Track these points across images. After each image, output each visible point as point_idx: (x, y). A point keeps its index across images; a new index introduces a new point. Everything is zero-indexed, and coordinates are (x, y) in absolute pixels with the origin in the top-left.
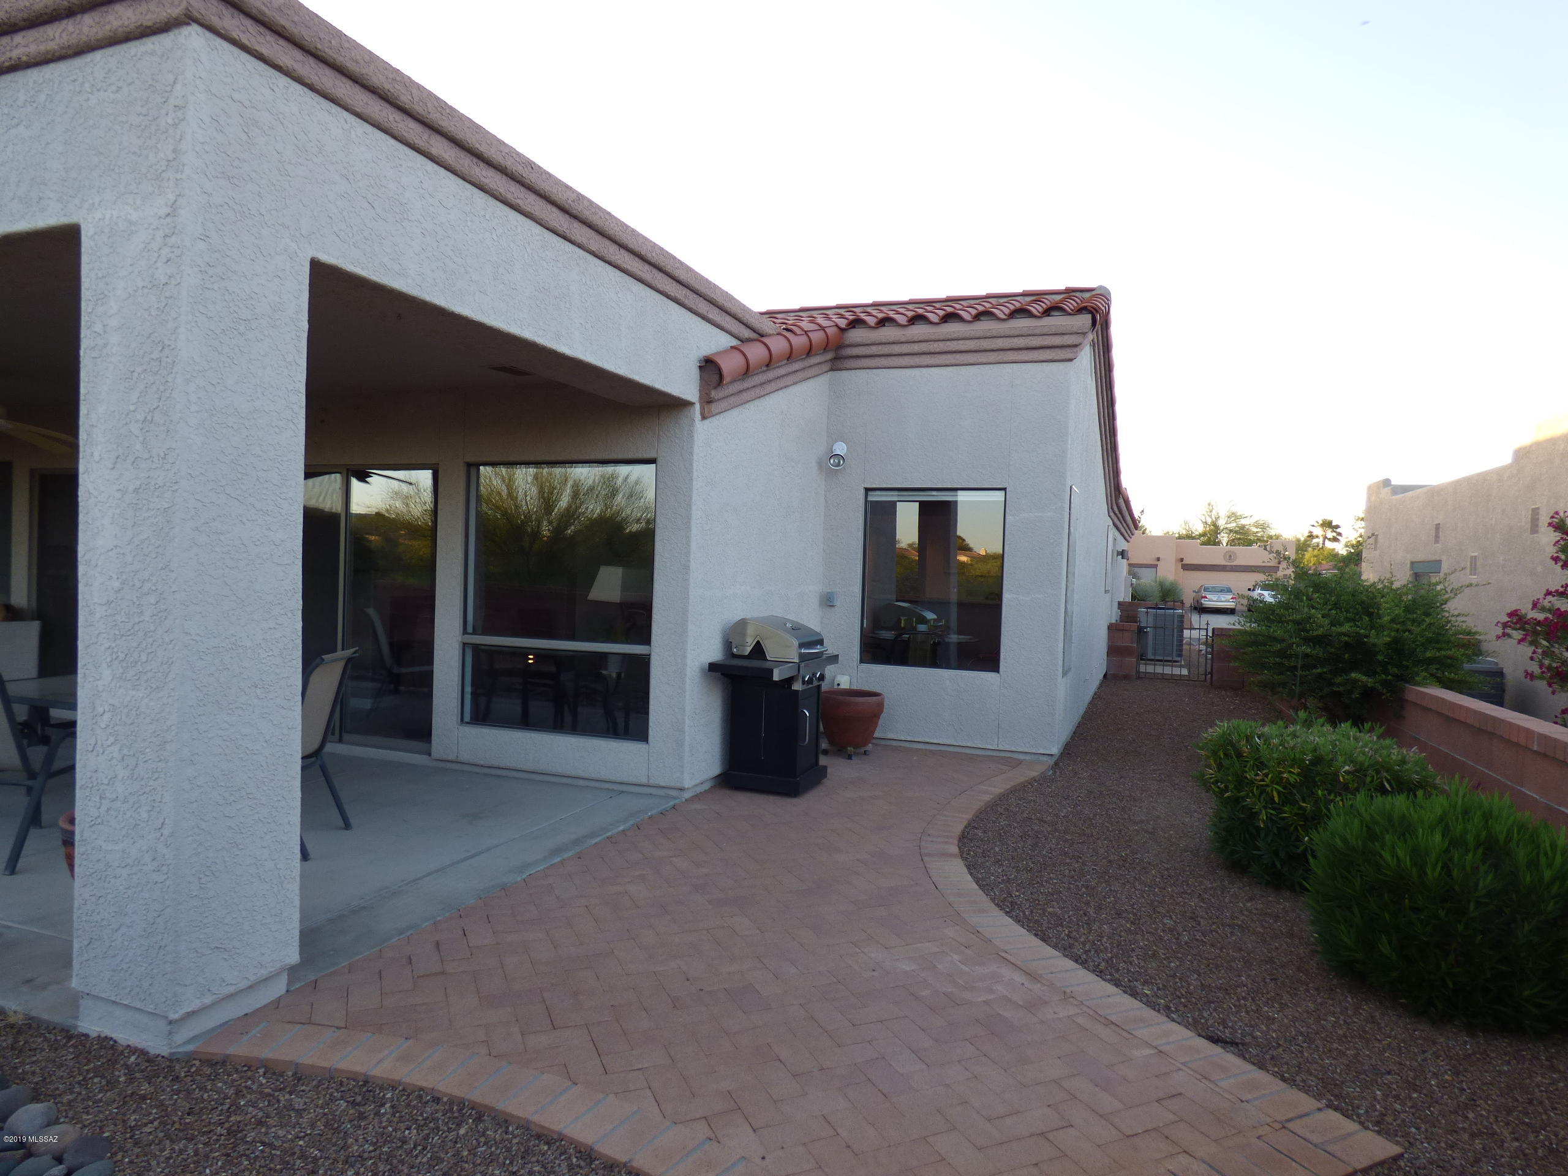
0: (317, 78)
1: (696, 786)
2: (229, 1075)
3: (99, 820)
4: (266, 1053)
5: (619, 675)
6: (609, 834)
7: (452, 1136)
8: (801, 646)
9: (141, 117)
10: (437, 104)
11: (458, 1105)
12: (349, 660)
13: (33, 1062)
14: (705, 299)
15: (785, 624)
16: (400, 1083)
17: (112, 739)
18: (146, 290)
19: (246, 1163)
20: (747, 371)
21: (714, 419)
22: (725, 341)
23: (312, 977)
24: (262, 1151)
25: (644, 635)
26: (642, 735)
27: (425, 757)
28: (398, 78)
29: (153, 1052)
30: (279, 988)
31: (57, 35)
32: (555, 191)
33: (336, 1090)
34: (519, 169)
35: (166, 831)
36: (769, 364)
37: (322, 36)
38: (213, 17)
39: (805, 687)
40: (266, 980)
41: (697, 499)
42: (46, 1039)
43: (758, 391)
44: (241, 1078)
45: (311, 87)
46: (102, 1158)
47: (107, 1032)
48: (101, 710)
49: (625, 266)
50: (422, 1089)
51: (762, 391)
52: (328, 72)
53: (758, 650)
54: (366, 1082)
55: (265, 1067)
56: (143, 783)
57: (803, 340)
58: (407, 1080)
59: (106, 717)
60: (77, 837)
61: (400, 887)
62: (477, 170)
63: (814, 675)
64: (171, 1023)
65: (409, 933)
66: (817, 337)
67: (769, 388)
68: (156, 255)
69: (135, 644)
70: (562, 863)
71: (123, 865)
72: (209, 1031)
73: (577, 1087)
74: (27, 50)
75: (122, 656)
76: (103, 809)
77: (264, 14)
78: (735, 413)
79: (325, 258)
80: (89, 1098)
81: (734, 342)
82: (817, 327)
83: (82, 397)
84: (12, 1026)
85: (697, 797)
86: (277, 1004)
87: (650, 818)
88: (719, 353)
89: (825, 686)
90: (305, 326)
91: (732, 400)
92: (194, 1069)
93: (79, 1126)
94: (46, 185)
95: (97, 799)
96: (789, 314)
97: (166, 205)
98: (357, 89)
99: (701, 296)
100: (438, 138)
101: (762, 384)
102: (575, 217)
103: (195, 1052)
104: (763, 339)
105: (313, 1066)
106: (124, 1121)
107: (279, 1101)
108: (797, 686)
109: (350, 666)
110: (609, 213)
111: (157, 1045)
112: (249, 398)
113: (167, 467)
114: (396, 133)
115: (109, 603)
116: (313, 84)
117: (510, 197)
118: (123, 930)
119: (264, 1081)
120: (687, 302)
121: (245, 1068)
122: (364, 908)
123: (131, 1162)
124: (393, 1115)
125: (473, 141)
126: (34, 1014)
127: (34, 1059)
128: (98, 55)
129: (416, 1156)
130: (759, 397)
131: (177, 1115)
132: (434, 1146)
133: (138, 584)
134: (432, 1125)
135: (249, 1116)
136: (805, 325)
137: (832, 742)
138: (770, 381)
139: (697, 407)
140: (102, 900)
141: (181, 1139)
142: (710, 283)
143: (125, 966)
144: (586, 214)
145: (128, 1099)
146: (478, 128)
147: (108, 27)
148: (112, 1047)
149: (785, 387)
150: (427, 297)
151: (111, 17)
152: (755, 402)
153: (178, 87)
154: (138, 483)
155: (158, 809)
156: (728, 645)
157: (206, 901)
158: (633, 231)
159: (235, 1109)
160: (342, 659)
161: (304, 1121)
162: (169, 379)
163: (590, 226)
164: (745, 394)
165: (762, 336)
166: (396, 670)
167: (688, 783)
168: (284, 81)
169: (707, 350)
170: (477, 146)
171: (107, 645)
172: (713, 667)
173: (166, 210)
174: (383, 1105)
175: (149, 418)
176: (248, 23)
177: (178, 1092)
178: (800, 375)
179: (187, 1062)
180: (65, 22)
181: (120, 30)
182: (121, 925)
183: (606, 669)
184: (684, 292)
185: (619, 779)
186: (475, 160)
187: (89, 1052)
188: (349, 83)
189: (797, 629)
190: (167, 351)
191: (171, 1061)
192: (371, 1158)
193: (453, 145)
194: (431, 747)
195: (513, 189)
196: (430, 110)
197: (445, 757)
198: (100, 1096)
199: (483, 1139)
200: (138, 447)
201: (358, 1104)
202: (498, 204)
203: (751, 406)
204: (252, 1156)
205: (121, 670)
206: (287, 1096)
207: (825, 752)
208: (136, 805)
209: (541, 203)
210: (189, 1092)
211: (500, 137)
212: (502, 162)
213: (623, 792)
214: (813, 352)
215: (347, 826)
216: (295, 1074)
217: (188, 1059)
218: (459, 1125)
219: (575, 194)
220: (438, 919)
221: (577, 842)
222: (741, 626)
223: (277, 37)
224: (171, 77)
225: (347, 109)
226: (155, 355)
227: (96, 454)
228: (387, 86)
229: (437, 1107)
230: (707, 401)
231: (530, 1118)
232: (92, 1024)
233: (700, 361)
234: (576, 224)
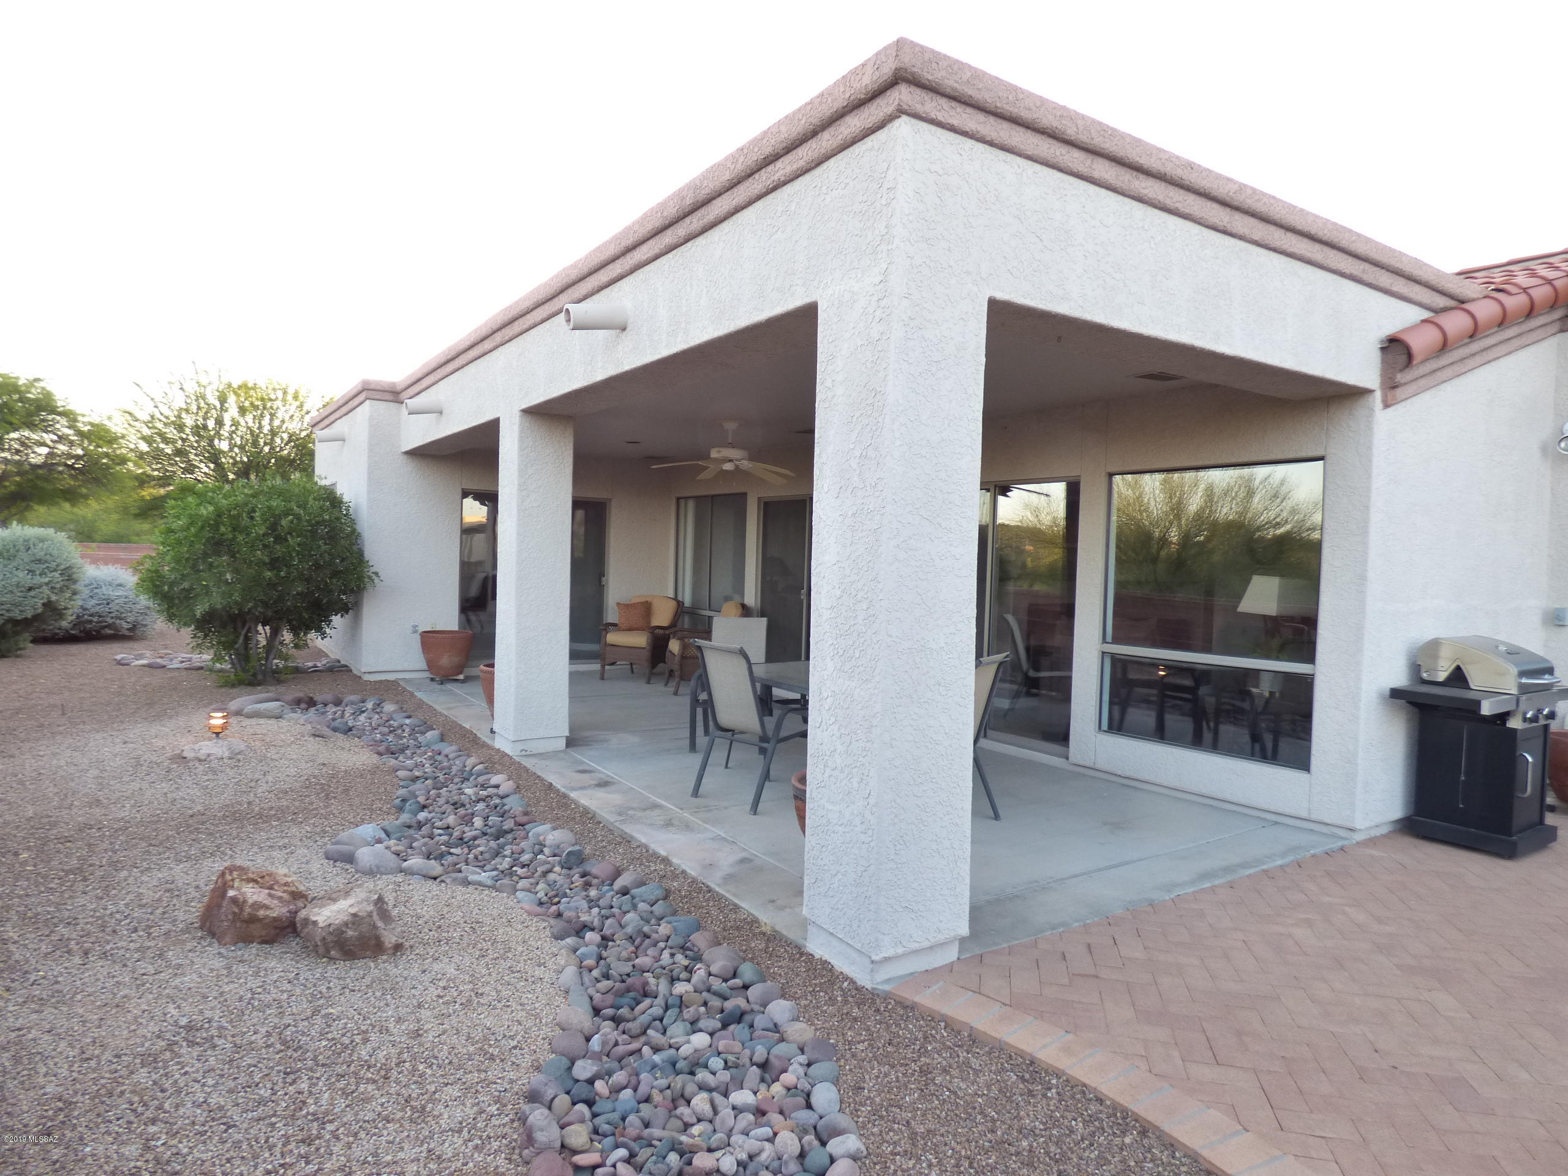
0: (996, 134)
1: (1371, 828)
2: (917, 1021)
3: (823, 784)
4: (946, 1009)
5: (1271, 693)
6: (1264, 867)
7: (1117, 1141)
8: (1522, 674)
9: (862, 204)
10: (1099, 129)
11: (1122, 1112)
12: (1001, 664)
13: (779, 967)
14: (1388, 270)
15: (1497, 647)
16: (1064, 1073)
17: (833, 720)
18: (864, 347)
19: (937, 1102)
20: (1444, 346)
21: (1398, 406)
22: (1413, 314)
23: (978, 951)
24: (949, 1097)
25: (1308, 653)
26: (1303, 763)
27: (1064, 760)
28: (1065, 114)
29: (860, 983)
30: (951, 954)
31: (805, 154)
32: (1215, 186)
33: (1007, 1062)
34: (1178, 173)
35: (872, 801)
36: (1473, 335)
37: (1001, 94)
38: (917, 105)
39: (1527, 725)
40: (942, 944)
41: (1377, 501)
42: (786, 951)
43: (1457, 368)
44: (927, 1025)
45: (991, 144)
46: (831, 1060)
47: (826, 957)
48: (825, 695)
49: (1291, 250)
50: (1085, 1085)
51: (1463, 366)
52: (1006, 125)
53: (1458, 677)
54: (1032, 1063)
55: (946, 1022)
56: (855, 758)
57: (1521, 300)
58: (1069, 1072)
59: (830, 700)
60: (808, 795)
61: (1049, 883)
62: (1137, 183)
63: (1540, 711)
64: (872, 962)
65: (1061, 930)
66: (1541, 293)
67: (1471, 363)
68: (872, 317)
69: (851, 643)
70: (1213, 889)
71: (840, 823)
72: (900, 977)
73: (1248, 1134)
74: (785, 171)
75: (841, 652)
76: (827, 775)
77: (955, 90)
78: (1426, 396)
79: (1001, 295)
80: (818, 1007)
81: (1426, 314)
82: (1540, 281)
83: (816, 441)
84: (764, 934)
85: (1372, 842)
86: (950, 967)
87: (1313, 856)
88: (1406, 330)
89: (1554, 726)
90: (983, 360)
91: (1422, 382)
92: (890, 1007)
93: (813, 1027)
94: (794, 274)
95: (822, 767)
96: (1492, 270)
97: (880, 274)
98: (1029, 134)
99: (1383, 268)
100: (1100, 160)
101: (1462, 360)
102: (1237, 209)
103: (890, 993)
104: (1465, 306)
105: (985, 1033)
106: (843, 1034)
107: (958, 1056)
108: (1514, 723)
109: (1001, 670)
110: (1274, 197)
111: (864, 980)
112: (938, 430)
113: (877, 494)
114: (1062, 165)
115: (832, 608)
116: (992, 140)
117: (1169, 203)
118: (839, 876)
119: (945, 1034)
120: (1365, 277)
121: (929, 1018)
122: (1017, 896)
123: (850, 1070)
124: (1060, 1101)
125: (1134, 156)
126: (778, 928)
127: (780, 964)
128: (832, 161)
129: (1084, 1150)
130: (1459, 376)
131: (880, 1042)
132: (1100, 1145)
133: (854, 593)
134: (1096, 1123)
135: (935, 1062)
136: (1522, 279)
137: (1561, 796)
138: (1473, 355)
139: (1378, 395)
140: (824, 849)
141: (885, 1064)
142: (1394, 251)
143: (840, 907)
144: (1250, 203)
145: (844, 1016)
146: (1137, 142)
147: (840, 137)
148: (831, 970)
149: (1495, 359)
150: (1088, 316)
151: (842, 129)
152: (1453, 382)
153: (890, 172)
154: (855, 508)
155: (865, 782)
156: (1415, 669)
157: (899, 866)
158: (1302, 210)
159: (923, 1052)
160: (995, 662)
161: (981, 1080)
162: (880, 420)
163: (1253, 214)
164: (1439, 374)
165: (1463, 302)
166: (1032, 674)
167: (1360, 823)
168: (970, 143)
169: (1390, 328)
170: (1138, 159)
171: (830, 642)
172: (1396, 694)
173: (879, 278)
174: (1050, 1089)
175: (864, 454)
176: (943, 101)
177: (881, 1023)
178: (1516, 343)
179: (885, 999)
180: (810, 142)
181: (849, 137)
182: (838, 872)
183: (1257, 687)
184: (1361, 267)
185: (1273, 809)
186: (1135, 173)
187: (815, 970)
188: (1022, 130)
189: (1513, 653)
190: (878, 397)
191: (873, 994)
192: (1042, 1136)
193: (1113, 164)
194: (1068, 751)
195: (1171, 194)
196: (1093, 135)
197: (1082, 763)
198: (825, 1008)
199: (1149, 1156)
200: (856, 478)
201: (1027, 1081)
202: (1156, 211)
203: (1448, 387)
204: (941, 1098)
205: (840, 664)
206: (965, 1054)
207: (1552, 809)
208: (850, 776)
209: (1200, 202)
210: (888, 1026)
211: (1158, 145)
212: (1162, 170)
213: (1276, 823)
214: (1535, 312)
215: (997, 817)
216: (970, 1035)
217: (887, 997)
218: (1124, 1133)
219: (1237, 185)
220: (1088, 922)
221: (1227, 870)
222: (1433, 647)
223: (964, 106)
224: (885, 165)
225: (1020, 154)
226: (869, 401)
227: (826, 486)
228: (1055, 124)
229: (1101, 1108)
230: (1391, 385)
231: (1199, 1151)
232: (817, 947)
233: (1382, 341)
234: (1238, 216)
